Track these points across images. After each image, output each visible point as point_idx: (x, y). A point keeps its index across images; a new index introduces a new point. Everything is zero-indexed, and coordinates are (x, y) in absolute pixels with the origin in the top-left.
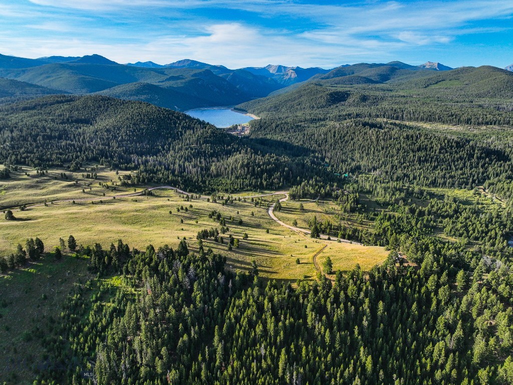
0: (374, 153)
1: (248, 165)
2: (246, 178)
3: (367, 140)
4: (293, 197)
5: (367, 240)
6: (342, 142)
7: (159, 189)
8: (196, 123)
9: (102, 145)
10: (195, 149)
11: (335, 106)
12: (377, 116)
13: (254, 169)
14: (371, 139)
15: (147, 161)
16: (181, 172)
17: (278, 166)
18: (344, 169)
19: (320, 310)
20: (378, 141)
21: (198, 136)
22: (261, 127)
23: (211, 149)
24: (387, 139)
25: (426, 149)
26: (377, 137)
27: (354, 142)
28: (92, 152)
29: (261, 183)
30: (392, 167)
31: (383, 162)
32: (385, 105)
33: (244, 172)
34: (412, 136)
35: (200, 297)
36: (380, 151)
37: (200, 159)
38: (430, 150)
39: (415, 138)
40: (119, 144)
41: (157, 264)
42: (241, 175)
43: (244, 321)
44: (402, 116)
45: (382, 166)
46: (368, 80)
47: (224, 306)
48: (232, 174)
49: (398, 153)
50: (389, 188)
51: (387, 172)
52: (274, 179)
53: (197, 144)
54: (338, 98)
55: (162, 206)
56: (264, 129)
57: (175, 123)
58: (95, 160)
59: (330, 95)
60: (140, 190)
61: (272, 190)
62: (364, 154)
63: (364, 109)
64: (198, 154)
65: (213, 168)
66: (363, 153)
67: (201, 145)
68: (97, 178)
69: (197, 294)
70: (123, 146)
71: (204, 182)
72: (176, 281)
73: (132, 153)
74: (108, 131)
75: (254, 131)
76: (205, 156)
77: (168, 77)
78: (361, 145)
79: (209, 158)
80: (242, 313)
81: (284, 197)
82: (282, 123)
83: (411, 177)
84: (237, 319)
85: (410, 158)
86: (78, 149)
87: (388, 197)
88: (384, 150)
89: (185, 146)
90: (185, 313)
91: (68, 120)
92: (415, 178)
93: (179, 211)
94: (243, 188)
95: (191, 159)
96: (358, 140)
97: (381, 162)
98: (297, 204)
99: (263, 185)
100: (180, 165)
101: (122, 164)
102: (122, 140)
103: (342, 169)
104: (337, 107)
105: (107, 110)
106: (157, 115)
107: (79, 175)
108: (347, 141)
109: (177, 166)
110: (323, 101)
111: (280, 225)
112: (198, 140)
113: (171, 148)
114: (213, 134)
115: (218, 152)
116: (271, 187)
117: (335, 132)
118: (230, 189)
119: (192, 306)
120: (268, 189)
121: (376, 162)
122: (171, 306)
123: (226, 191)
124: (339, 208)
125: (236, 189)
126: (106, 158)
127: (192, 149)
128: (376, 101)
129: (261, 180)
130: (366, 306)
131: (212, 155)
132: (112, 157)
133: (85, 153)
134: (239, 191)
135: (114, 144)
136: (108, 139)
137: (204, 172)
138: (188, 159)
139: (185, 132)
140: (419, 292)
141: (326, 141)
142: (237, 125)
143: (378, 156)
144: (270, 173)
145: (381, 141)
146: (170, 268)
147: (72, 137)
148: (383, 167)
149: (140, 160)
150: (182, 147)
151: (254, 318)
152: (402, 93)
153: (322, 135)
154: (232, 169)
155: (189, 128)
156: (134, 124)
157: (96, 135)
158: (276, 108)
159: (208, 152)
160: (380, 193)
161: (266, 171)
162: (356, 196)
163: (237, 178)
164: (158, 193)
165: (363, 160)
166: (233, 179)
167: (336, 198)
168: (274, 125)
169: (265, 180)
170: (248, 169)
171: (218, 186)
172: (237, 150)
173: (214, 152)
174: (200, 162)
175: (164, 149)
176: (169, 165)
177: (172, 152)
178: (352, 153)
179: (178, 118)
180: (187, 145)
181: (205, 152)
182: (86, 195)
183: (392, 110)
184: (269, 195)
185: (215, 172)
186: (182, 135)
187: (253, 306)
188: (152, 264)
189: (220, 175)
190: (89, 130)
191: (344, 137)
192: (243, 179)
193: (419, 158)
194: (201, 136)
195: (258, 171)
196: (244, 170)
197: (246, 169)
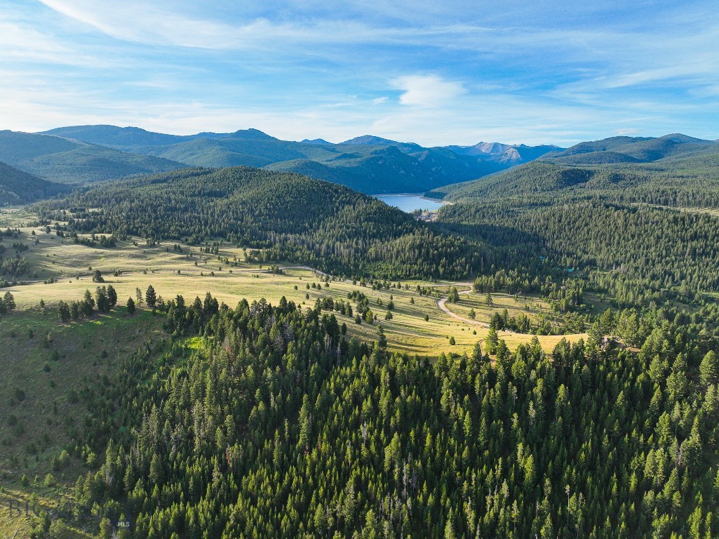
0: (618, 243)
1: (420, 246)
2: (416, 264)
3: (610, 225)
4: (481, 289)
5: (570, 327)
6: (570, 229)
7: (294, 269)
8: (359, 197)
9: (234, 219)
10: (353, 228)
11: (569, 188)
12: (634, 200)
13: (428, 252)
14: (615, 224)
15: (286, 239)
16: (327, 254)
17: (463, 251)
18: (568, 262)
19: (462, 389)
20: (626, 226)
21: (359, 212)
22: (455, 212)
23: (374, 229)
24: (641, 223)
25: (706, 237)
26: (625, 221)
27: (589, 229)
28: (220, 226)
29: (437, 270)
30: (647, 262)
31: (632, 255)
32: (649, 186)
33: (414, 256)
34: (683, 219)
35: (293, 361)
36: (628, 240)
37: (358, 239)
38: (713, 239)
39: (687, 222)
40: (255, 219)
41: (246, 321)
42: (409, 258)
43: (347, 394)
44: (675, 200)
45: (630, 260)
46: (627, 158)
47: (324, 375)
48: (397, 257)
49: (657, 243)
50: (634, 285)
51: (636, 269)
52: (457, 266)
53: (356, 222)
54: (574, 178)
55: (288, 283)
56: (459, 215)
57: (331, 198)
58: (222, 235)
59: (562, 173)
60: (265, 268)
61: (452, 280)
62: (603, 244)
63: (614, 192)
64: (356, 234)
65: (372, 250)
66: (601, 242)
67: (361, 223)
68: (217, 253)
69: (290, 358)
70: (260, 221)
71: (356, 266)
72: (266, 341)
73: (270, 230)
74: (244, 203)
75: (444, 217)
76: (364, 238)
77: (339, 155)
78: (599, 232)
79: (370, 239)
80: (347, 384)
81: (467, 289)
82: (485, 207)
83: (678, 276)
84: (339, 391)
85: (678, 249)
86: (203, 222)
87: (631, 295)
88: (636, 238)
89: (339, 223)
90: (266, 376)
91: (200, 193)
92: (683, 277)
93: (308, 287)
94: (410, 275)
95: (345, 239)
96: (596, 226)
97: (629, 254)
98: (483, 298)
99: (439, 273)
100: (328, 247)
101: (253, 240)
102: (261, 214)
103: (565, 262)
104: (572, 189)
105: (248, 182)
106: (309, 188)
107: (197, 249)
108: (579, 228)
109: (324, 246)
110: (551, 182)
111: (450, 317)
112: (357, 217)
113: (321, 226)
114: (380, 210)
115: (383, 232)
116: (450, 276)
117: (561, 217)
118: (391, 275)
119: (278, 369)
120: (446, 279)
121: (621, 255)
122: (249, 367)
123: (385, 277)
124: (549, 306)
125: (399, 277)
126: (236, 232)
127: (348, 228)
128: (635, 181)
129: (437, 265)
130: (538, 389)
131: (374, 236)
132: (243, 233)
133: (211, 226)
134: (402, 278)
135: (249, 219)
136: (242, 213)
137: (359, 254)
138: (341, 239)
139: (343, 208)
140: (634, 381)
141: (547, 228)
142: (420, 210)
143: (625, 247)
144: (451, 258)
145: (631, 225)
146: (262, 324)
147: (200, 210)
148: (632, 261)
149: (277, 238)
150: (335, 225)
151: (363, 391)
152: (679, 173)
153: (542, 221)
154: (398, 252)
155: (349, 203)
156: (278, 197)
157: (229, 208)
158: (482, 192)
159: (370, 231)
160: (619, 292)
161: (447, 255)
162: (578, 293)
163: (403, 262)
164: (291, 272)
165: (600, 253)
166: (397, 264)
167: (546, 293)
168: (473, 210)
169: (443, 266)
170: (420, 252)
171: (374, 271)
172: (411, 231)
173: (378, 232)
174: (357, 243)
175: (311, 227)
176: (313, 245)
177: (321, 231)
178: (584, 244)
179: (336, 191)
180: (343, 222)
181: (365, 232)
182: (198, 268)
183: (658, 191)
184: (444, 286)
185: (373, 255)
186: (338, 209)
187: (364, 377)
188: (241, 320)
189: (381, 259)
190: (221, 203)
191: (574, 222)
192: (411, 264)
193: (694, 250)
194: (363, 212)
195: (433, 255)
196: (414, 252)
197: (417, 251)
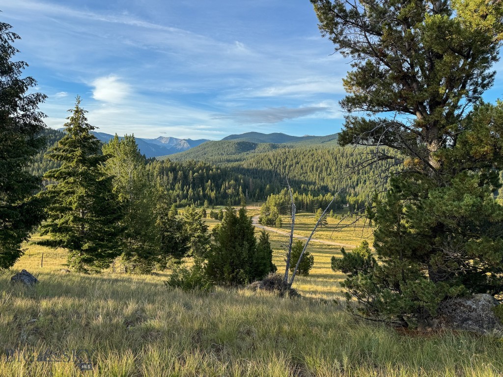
1: (173, 170)
2: (173, 189)
3: (319, 160)
11: (245, 153)
13: (185, 177)
20: (336, 159)
52: (227, 189)
54: (246, 147)
59: (237, 144)
78: (313, 166)
104: (248, 153)
110: (232, 149)
116: (226, 200)
117: (270, 160)
120: (223, 203)
195: (194, 179)
196: (167, 175)
197: (171, 175)
